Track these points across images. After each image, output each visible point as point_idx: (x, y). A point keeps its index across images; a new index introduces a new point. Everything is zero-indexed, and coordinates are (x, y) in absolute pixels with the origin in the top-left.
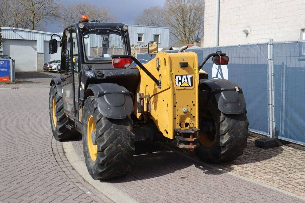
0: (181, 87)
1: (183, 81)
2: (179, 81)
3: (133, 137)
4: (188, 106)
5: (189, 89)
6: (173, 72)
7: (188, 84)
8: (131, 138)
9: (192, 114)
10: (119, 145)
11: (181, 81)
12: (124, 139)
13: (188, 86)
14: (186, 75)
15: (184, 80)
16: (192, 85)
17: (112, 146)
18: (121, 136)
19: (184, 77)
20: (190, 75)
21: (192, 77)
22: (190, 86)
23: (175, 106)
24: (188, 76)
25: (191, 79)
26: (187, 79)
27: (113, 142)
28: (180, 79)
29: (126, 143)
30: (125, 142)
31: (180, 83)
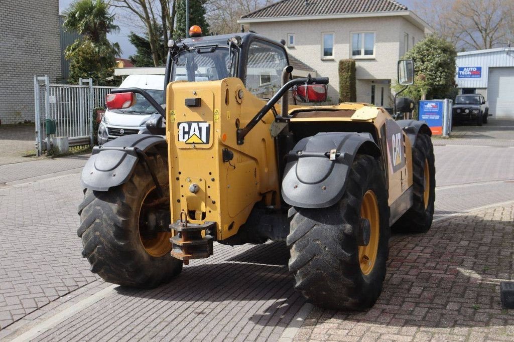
0: (186, 144)
1: (192, 133)
2: (185, 133)
3: (119, 223)
4: (201, 180)
5: (203, 149)
6: (175, 117)
7: (201, 139)
8: (115, 225)
9: (209, 197)
10: (98, 233)
11: (188, 133)
12: (104, 224)
13: (202, 142)
14: (198, 123)
15: (194, 131)
16: (208, 142)
17: (89, 233)
18: (101, 219)
19: (194, 126)
20: (206, 122)
21: (209, 125)
22: (204, 143)
23: (178, 179)
24: (201, 125)
25: (208, 129)
26: (200, 129)
27: (90, 227)
28: (186, 130)
29: (107, 230)
30: (105, 230)
31: (186, 136)
